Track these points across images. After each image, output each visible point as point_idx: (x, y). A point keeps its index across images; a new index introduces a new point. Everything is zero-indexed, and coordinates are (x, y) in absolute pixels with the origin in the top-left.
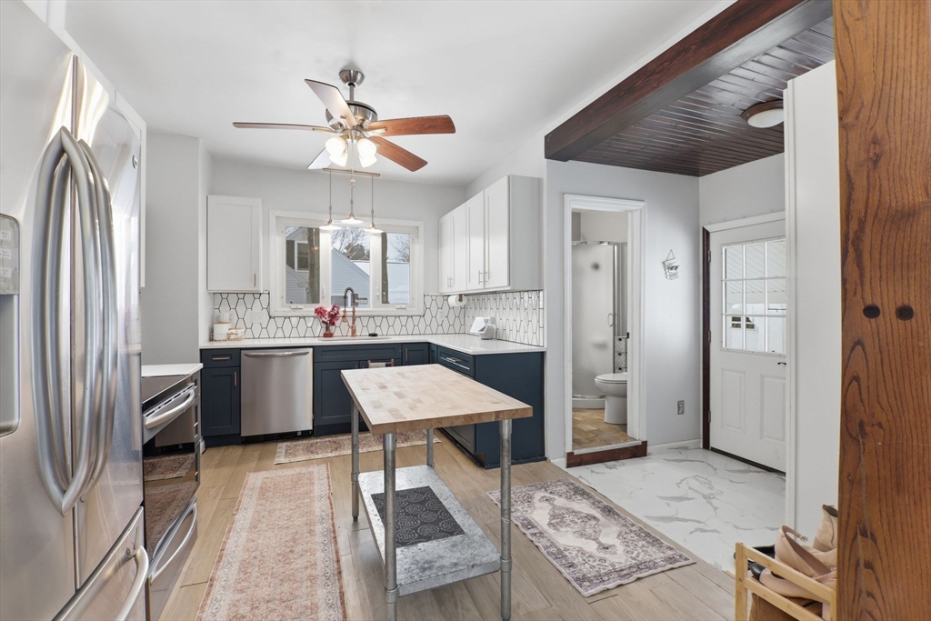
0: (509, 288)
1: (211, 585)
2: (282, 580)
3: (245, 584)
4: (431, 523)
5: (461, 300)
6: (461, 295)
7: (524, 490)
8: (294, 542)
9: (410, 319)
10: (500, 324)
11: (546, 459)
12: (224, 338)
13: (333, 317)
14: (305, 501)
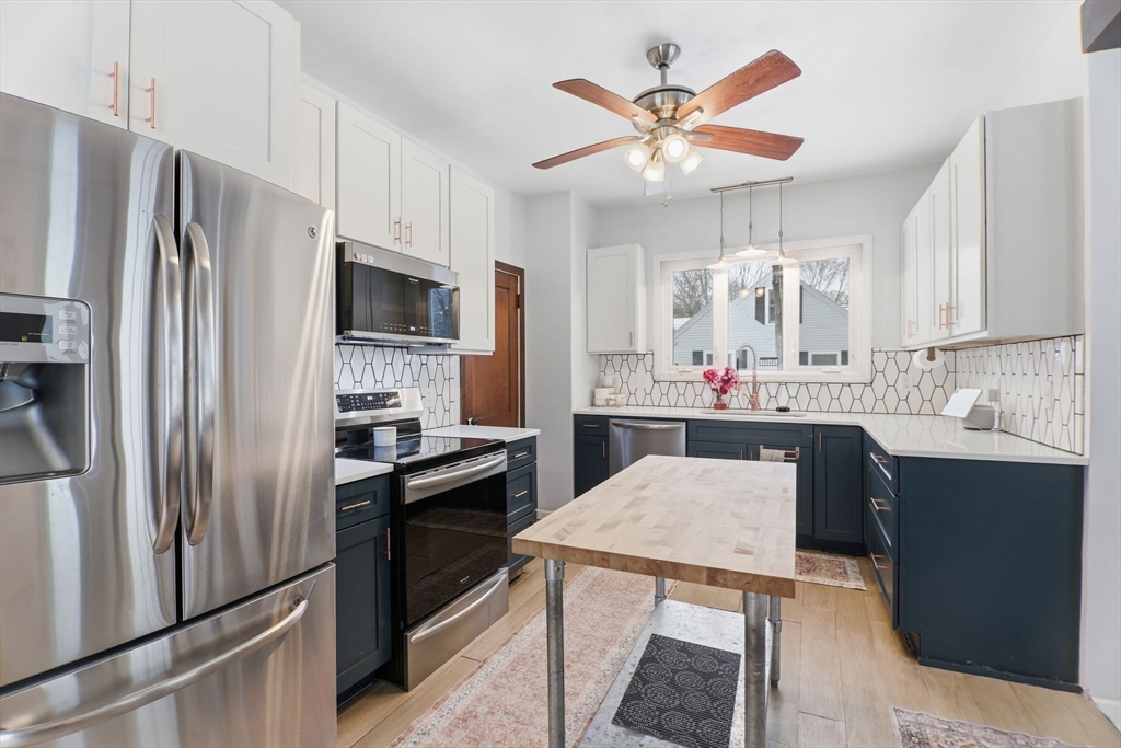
0: (984, 335)
1: (480, 667)
2: (535, 695)
3: (504, 681)
4: (691, 714)
5: (931, 357)
6: (931, 350)
7: (976, 733)
8: (579, 656)
9: (846, 388)
10: (1006, 403)
11: (1079, 691)
12: (604, 403)
13: (728, 382)
14: (626, 611)
